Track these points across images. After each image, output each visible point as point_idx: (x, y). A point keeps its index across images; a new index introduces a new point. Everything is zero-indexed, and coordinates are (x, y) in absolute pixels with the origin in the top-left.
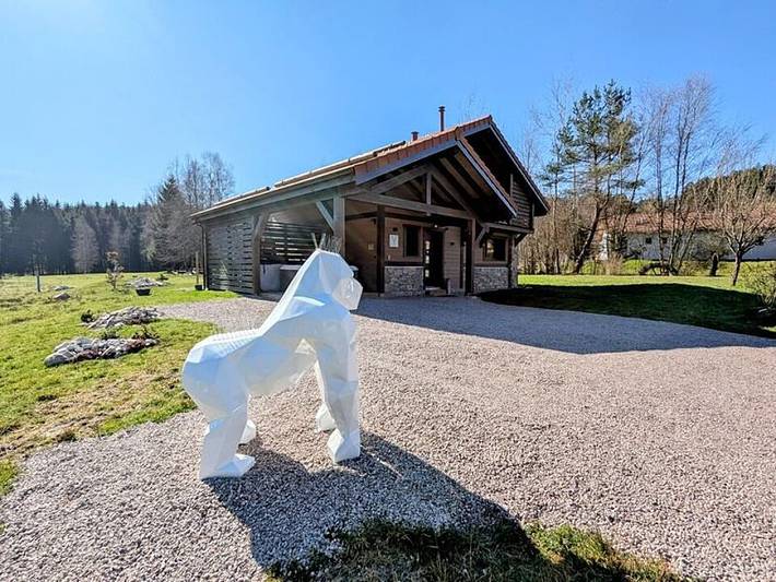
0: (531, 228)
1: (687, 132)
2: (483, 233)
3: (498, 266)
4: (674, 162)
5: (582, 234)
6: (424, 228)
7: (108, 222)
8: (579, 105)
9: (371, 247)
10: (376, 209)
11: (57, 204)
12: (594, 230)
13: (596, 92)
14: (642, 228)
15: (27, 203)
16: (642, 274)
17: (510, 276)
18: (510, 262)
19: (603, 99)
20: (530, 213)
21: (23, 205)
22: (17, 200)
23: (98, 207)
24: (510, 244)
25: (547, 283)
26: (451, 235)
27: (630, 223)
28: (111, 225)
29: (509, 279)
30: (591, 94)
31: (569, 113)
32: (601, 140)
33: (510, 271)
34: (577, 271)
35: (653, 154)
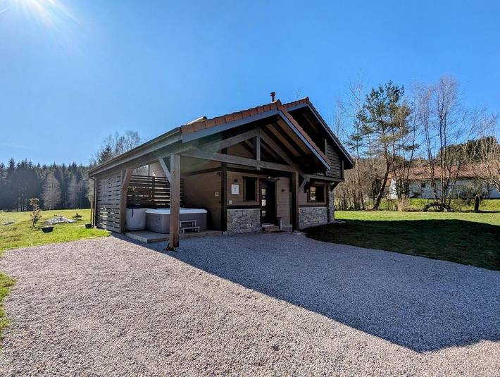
0: (342, 178)
1: (444, 112)
2: (304, 183)
3: (319, 206)
4: (438, 132)
5: (377, 181)
6: (260, 179)
7: (69, 176)
8: (369, 97)
9: (217, 194)
10: (220, 165)
11: (39, 165)
12: (386, 179)
13: (380, 88)
14: (420, 177)
15: (18, 165)
16: (425, 210)
17: (328, 213)
18: (328, 203)
19: (385, 92)
20: (341, 168)
21: (16, 165)
22: (12, 163)
23: (64, 167)
24: (327, 190)
25: (356, 218)
26: (282, 184)
27: (411, 174)
28: (71, 178)
29: (328, 216)
30: (377, 89)
31: (363, 102)
32: (387, 119)
33: (328, 210)
34: (376, 208)
35: (422, 127)
